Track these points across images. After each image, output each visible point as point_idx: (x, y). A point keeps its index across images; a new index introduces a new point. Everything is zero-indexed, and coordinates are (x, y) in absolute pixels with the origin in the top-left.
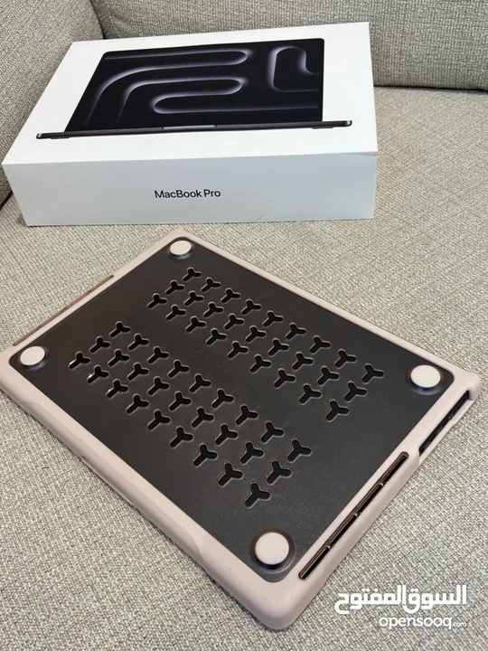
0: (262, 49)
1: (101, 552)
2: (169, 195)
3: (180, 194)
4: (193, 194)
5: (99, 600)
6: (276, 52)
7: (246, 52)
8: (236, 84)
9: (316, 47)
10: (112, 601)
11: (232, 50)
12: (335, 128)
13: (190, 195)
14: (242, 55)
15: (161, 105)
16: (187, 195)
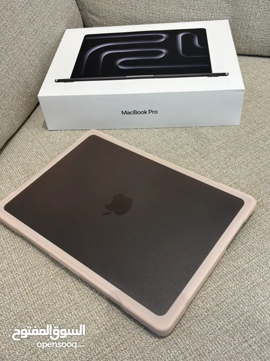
0: (173, 34)
1: (99, 303)
2: (129, 113)
3: (135, 112)
4: (143, 113)
5: (99, 328)
6: (180, 36)
7: (164, 35)
8: (161, 53)
9: (202, 33)
10: (106, 329)
11: (156, 34)
12: (219, 77)
13: (141, 113)
14: (162, 37)
15: (121, 64)
16: (139, 113)
